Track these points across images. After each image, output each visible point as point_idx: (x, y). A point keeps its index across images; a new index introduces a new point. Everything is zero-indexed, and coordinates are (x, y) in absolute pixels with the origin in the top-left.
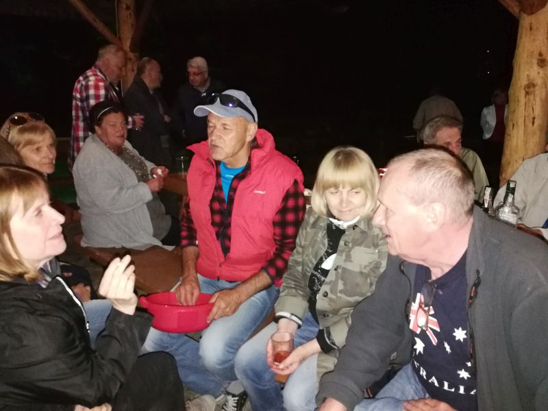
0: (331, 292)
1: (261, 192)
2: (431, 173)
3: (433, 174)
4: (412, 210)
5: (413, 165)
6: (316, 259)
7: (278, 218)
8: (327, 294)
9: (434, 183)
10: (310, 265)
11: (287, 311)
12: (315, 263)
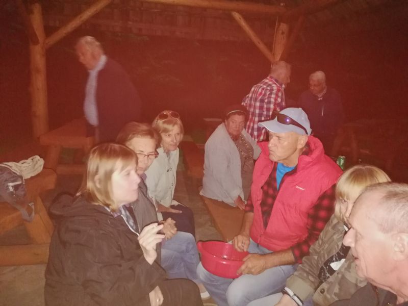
0: (328, 291)
1: (301, 188)
2: (401, 205)
3: (403, 205)
4: (380, 236)
5: (384, 195)
6: (328, 255)
7: (311, 212)
8: (324, 291)
9: (404, 214)
10: (323, 259)
11: (292, 291)
12: (326, 259)
